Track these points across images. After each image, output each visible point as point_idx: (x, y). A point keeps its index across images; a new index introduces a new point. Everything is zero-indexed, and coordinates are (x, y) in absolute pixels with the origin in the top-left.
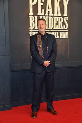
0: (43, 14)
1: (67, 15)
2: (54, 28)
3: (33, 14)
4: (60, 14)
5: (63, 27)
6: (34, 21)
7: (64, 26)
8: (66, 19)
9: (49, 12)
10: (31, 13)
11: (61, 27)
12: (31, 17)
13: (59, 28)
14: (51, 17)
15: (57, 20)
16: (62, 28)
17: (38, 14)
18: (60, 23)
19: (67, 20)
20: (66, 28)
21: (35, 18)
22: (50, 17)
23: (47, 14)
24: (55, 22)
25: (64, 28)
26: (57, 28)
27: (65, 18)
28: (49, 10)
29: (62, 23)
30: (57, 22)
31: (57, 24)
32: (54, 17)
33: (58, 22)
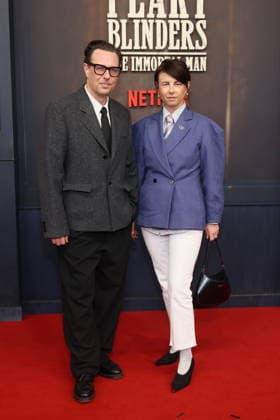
0: (141, 14)
1: (203, 16)
2: (171, 47)
3: (116, 16)
4: (184, 14)
5: (194, 45)
6: (120, 32)
7: (197, 42)
8: (201, 25)
9: (156, 10)
10: (112, 13)
11: (187, 45)
12: (110, 22)
13: (184, 47)
14: (163, 22)
15: (178, 28)
16: (191, 47)
17: (130, 15)
18: (186, 35)
19: (205, 27)
20: (203, 47)
21: (120, 24)
22: (158, 22)
23: (151, 15)
24: (173, 33)
25: (198, 47)
26: (177, 47)
27: (200, 22)
28: (156, 6)
29: (191, 35)
30: (176, 33)
31: (178, 36)
32: (170, 21)
33: (180, 31)
